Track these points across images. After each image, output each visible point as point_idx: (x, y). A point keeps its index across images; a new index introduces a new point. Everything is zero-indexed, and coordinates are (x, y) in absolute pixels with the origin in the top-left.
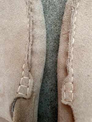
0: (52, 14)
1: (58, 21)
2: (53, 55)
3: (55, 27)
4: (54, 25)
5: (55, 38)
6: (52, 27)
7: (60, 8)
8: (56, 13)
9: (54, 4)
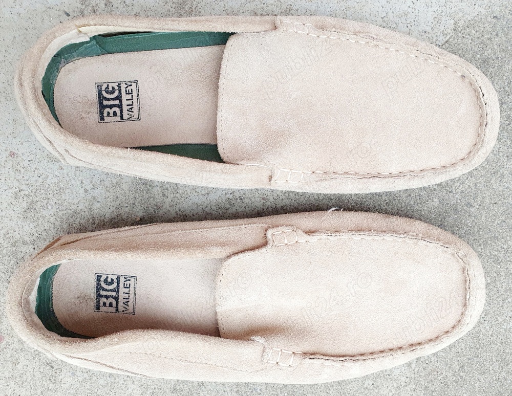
0: (410, 195)
1: (396, 208)
2: (331, 199)
3: (385, 202)
4: (390, 201)
5: (364, 204)
6: (386, 197)
7: (421, 211)
8: (412, 203)
9: (430, 199)
